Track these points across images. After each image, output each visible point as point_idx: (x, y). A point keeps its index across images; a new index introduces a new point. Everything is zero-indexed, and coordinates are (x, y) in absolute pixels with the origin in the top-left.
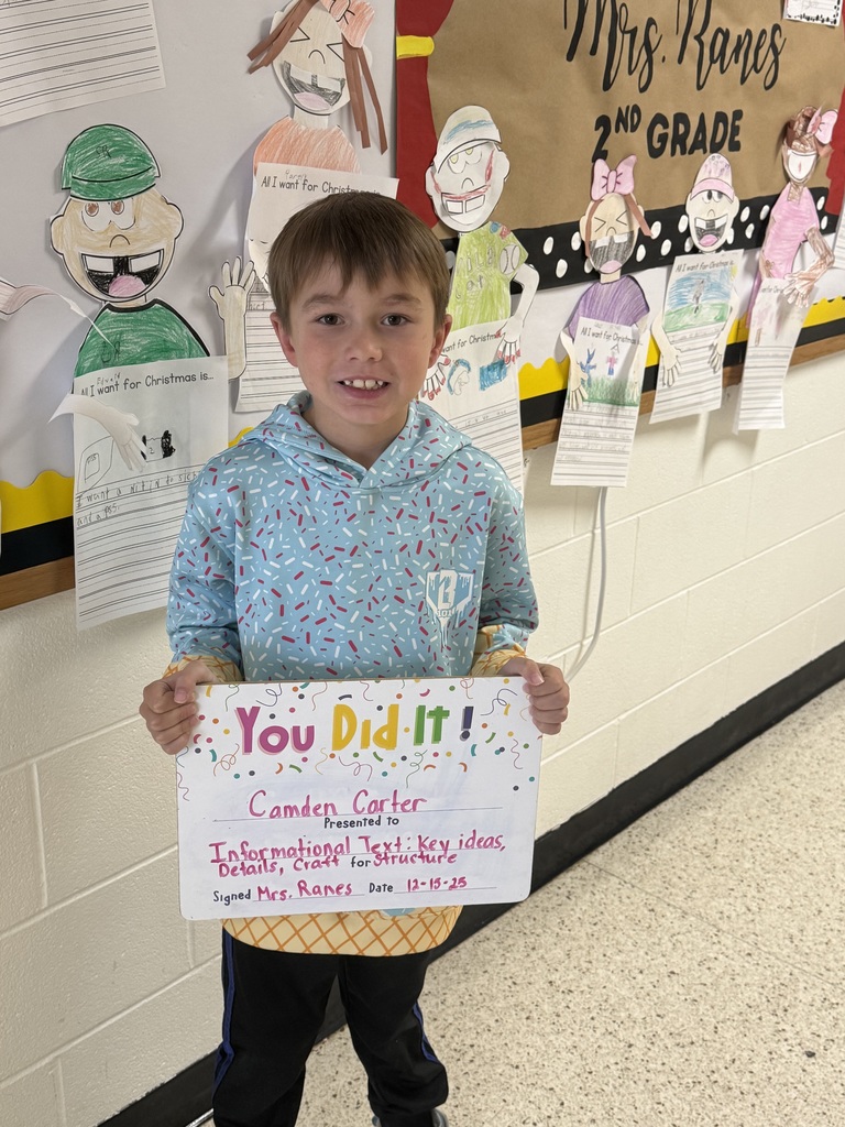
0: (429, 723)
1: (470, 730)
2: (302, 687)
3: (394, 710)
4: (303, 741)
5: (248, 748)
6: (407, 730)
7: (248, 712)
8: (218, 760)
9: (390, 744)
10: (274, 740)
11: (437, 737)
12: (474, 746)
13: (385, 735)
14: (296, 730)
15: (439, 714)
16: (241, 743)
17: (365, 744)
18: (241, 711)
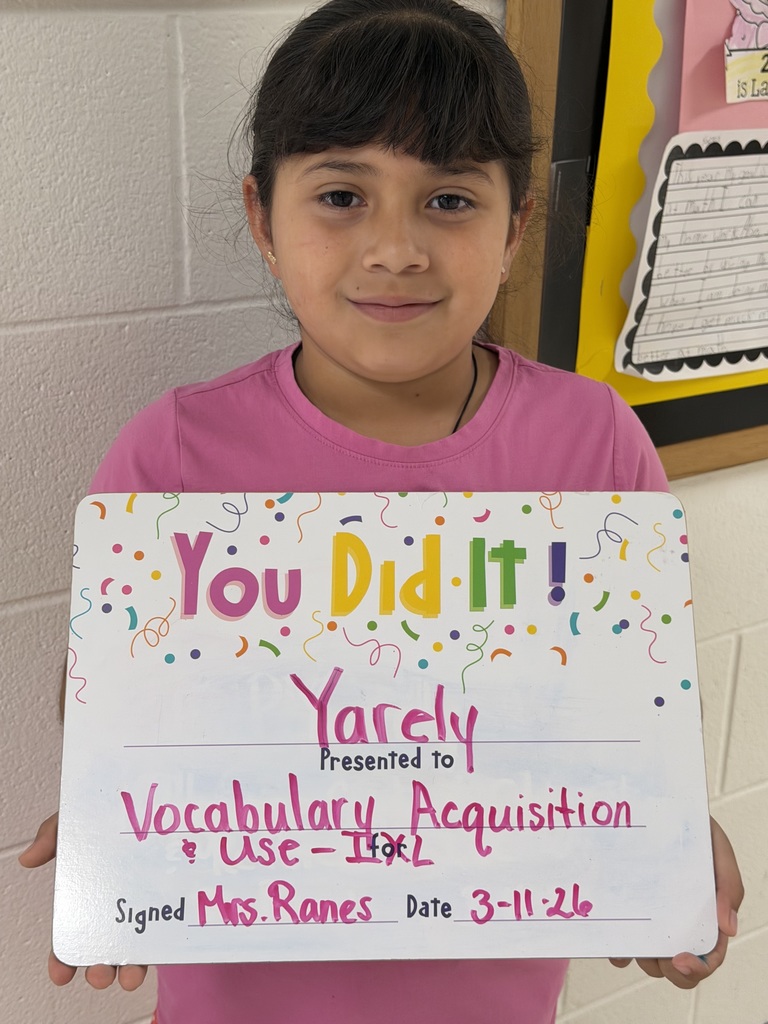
0: (493, 571)
1: (565, 586)
2: (282, 501)
3: (433, 544)
4: (282, 596)
5: (190, 608)
7: (192, 541)
8: (140, 626)
9: (430, 606)
10: (234, 593)
11: (509, 598)
12: (574, 616)
13: (420, 591)
14: (271, 575)
15: (510, 554)
16: (179, 594)
17: (387, 606)
18: (181, 539)
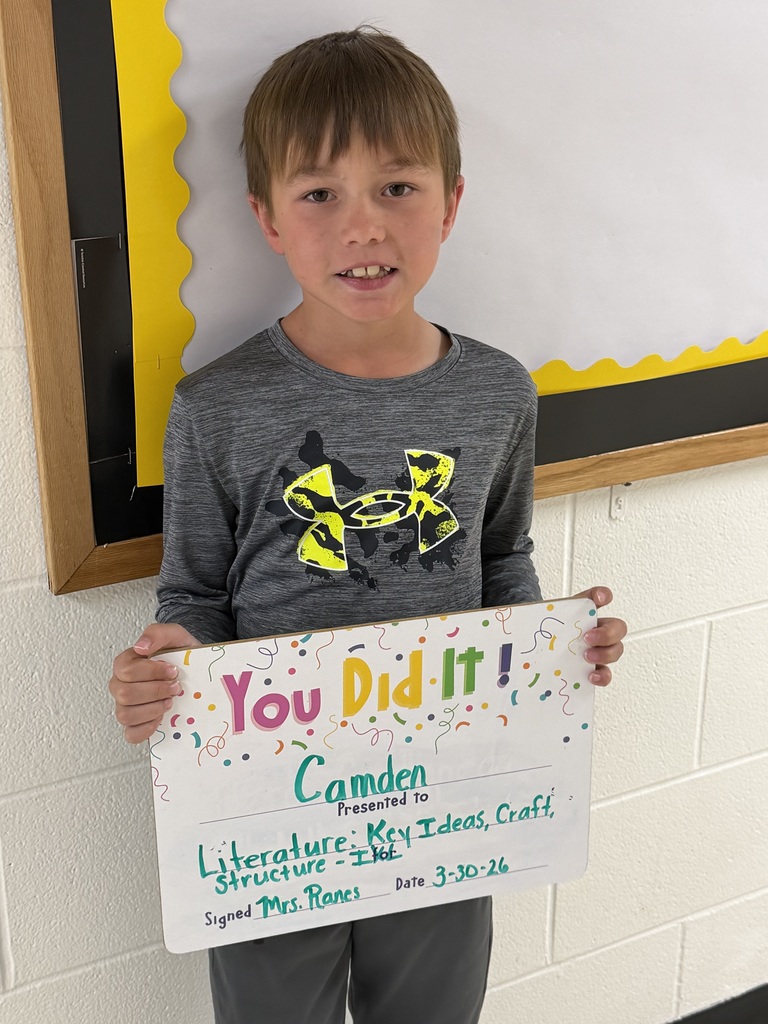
0: (460, 670)
1: (509, 674)
2: (303, 641)
3: (417, 657)
4: (307, 709)
5: (239, 726)
6: (433, 681)
7: (237, 680)
8: (203, 744)
9: (414, 701)
10: (271, 712)
11: (470, 687)
12: (515, 692)
13: (407, 691)
14: (298, 696)
15: (472, 657)
16: (230, 719)
17: (383, 704)
18: (228, 680)
